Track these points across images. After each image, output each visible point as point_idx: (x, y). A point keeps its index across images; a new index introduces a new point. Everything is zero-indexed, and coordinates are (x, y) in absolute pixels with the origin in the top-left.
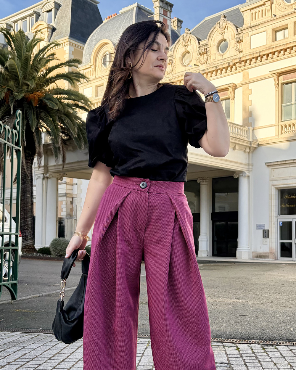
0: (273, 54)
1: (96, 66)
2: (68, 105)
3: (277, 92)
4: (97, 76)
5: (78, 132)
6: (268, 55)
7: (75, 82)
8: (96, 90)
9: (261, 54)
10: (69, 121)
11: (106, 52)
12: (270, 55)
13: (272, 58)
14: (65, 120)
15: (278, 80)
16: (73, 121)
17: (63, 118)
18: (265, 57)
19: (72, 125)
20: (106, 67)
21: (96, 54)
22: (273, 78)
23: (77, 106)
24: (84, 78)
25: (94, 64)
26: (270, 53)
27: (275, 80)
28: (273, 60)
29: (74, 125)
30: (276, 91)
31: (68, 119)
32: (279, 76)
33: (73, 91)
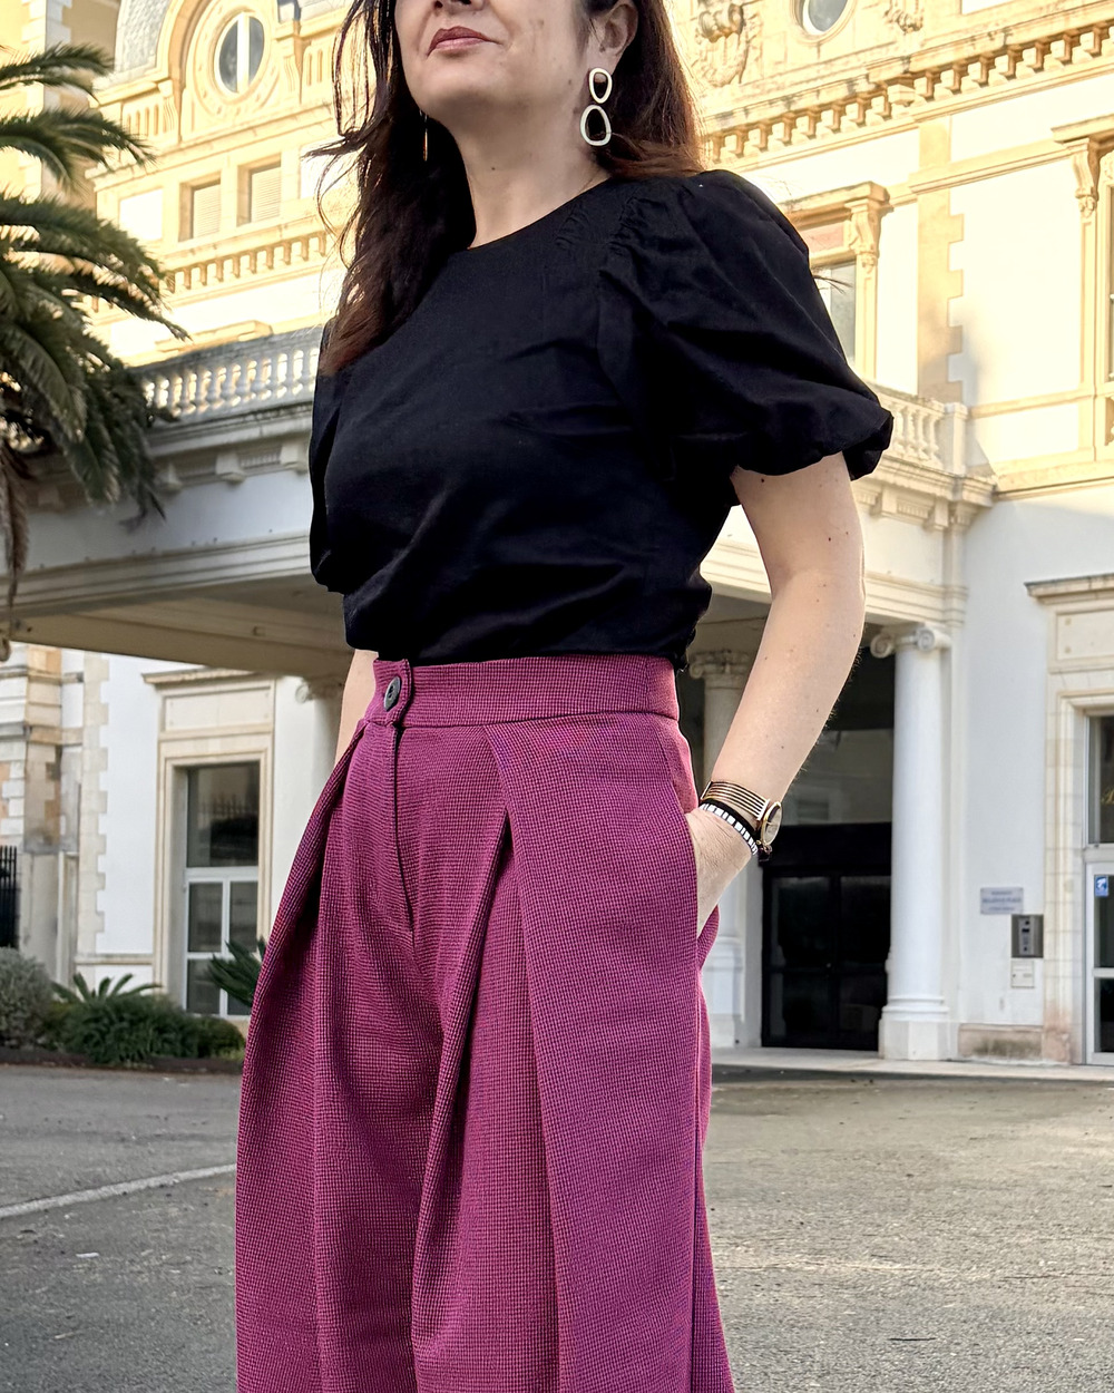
0: (1073, 39)
1: (182, 87)
2: (39, 277)
3: (1090, 230)
4: (188, 137)
5: (90, 417)
6: (1044, 47)
7: (78, 161)
8: (182, 208)
9: (1011, 41)
10: (45, 357)
11: (235, 13)
12: (1058, 48)
13: (1067, 62)
14: (22, 354)
15: (1096, 173)
16: (62, 362)
17: (15, 346)
18: (1030, 56)
19: (59, 378)
20: (236, 91)
21: (184, 23)
22: (1069, 163)
23: (87, 284)
24: (121, 145)
25: (176, 74)
26: (1057, 37)
27: (1077, 170)
28: (1069, 69)
29: (69, 379)
30: (1085, 225)
31: (39, 348)
32: (1100, 154)
33: (67, 206)
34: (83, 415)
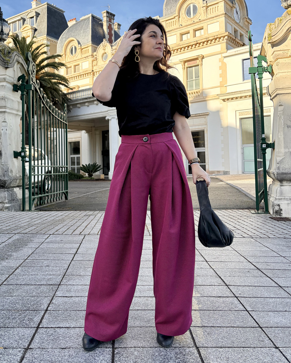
0: (181, 49)
1: (66, 55)
2: (55, 83)
3: (184, 72)
5: (62, 101)
6: (177, 50)
7: (59, 68)
9: (173, 49)
10: (56, 93)
12: (179, 50)
13: (180, 52)
14: (53, 93)
15: (185, 65)
16: (59, 94)
17: (53, 92)
18: (176, 51)
19: (58, 96)
20: (73, 55)
21: (66, 47)
22: (181, 64)
23: (60, 83)
24: (63, 66)
25: (65, 53)
26: (179, 49)
27: (182, 65)
28: (181, 52)
29: (60, 96)
30: (183, 72)
31: (55, 92)
32: (185, 63)
33: (58, 74)
34: (62, 100)
